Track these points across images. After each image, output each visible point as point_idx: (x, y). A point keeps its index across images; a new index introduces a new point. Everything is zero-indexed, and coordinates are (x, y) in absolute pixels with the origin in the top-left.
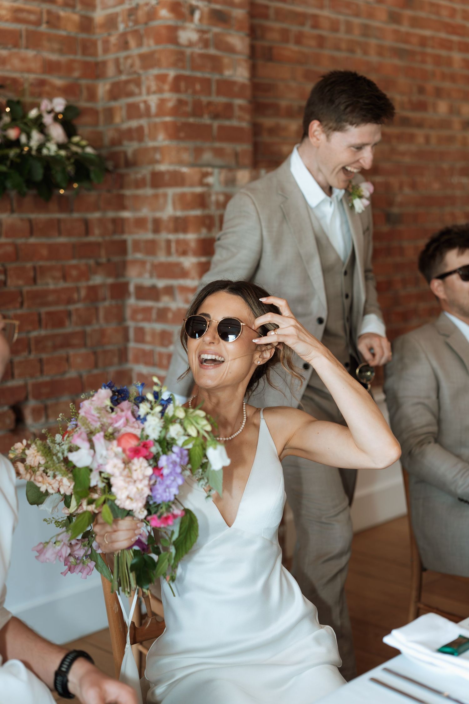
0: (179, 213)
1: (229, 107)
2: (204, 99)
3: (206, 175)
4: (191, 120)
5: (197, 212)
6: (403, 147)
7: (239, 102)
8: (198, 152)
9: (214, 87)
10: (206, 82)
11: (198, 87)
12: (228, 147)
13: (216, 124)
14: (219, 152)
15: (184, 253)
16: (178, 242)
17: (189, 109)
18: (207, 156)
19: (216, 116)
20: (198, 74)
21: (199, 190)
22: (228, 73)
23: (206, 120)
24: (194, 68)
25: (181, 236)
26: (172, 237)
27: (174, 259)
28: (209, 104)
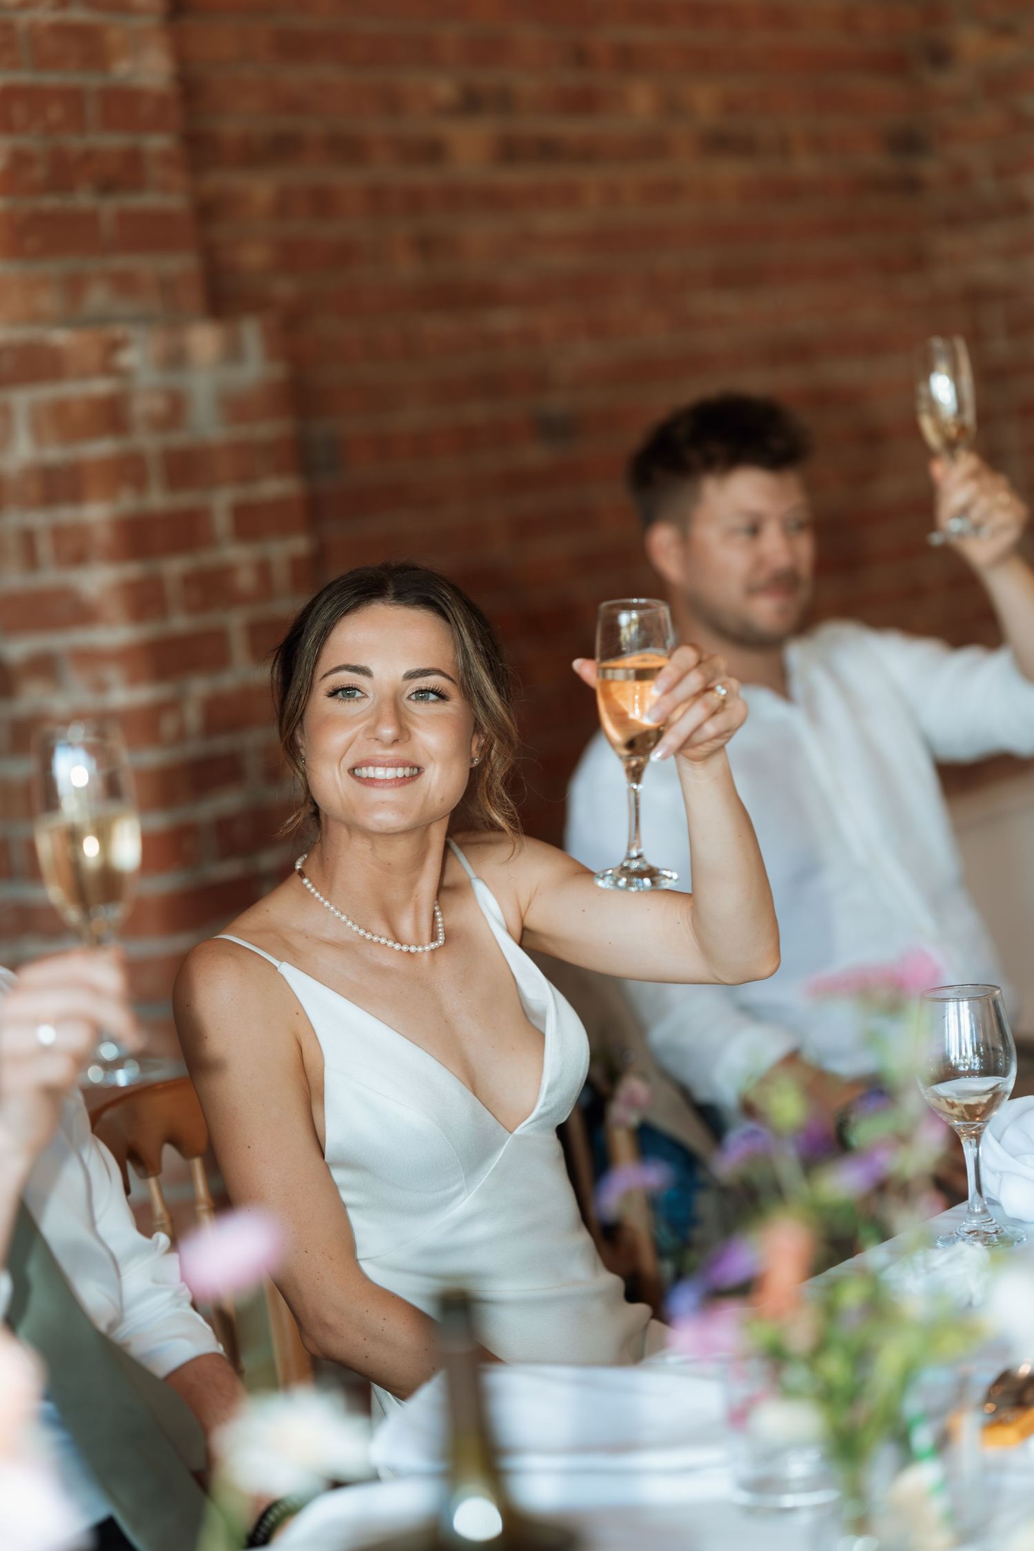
0: (55, 454)
1: (133, 159)
2: (75, 143)
3: (115, 346)
4: (49, 203)
5: (101, 448)
6: (550, 221)
7: (157, 143)
8: (75, 286)
9: (92, 110)
10: (74, 98)
11: (55, 112)
12: (146, 265)
13: (109, 207)
14: (124, 284)
15: (79, 558)
16: (59, 533)
17: (39, 172)
18: (98, 297)
19: (107, 187)
20: (51, 79)
21: (101, 387)
22: (122, 69)
23: (84, 200)
24: (42, 63)
25: (66, 515)
26: (39, 519)
27: (50, 577)
28: (89, 156)
